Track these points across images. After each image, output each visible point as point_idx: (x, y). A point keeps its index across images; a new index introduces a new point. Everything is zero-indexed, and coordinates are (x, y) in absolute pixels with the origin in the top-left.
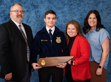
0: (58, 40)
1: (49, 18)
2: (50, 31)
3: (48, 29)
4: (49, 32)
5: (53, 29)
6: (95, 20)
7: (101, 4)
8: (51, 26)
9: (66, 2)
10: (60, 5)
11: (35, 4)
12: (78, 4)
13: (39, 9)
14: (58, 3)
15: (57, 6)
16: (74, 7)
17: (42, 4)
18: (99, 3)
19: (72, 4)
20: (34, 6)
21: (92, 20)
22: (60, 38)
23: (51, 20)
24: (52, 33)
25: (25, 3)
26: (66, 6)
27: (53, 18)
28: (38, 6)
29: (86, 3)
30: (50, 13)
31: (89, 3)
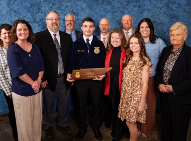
0: (97, 51)
1: (86, 26)
2: (88, 40)
3: (85, 38)
4: (86, 42)
5: (91, 38)
6: (148, 29)
7: (146, 11)
8: (88, 35)
9: (109, 10)
10: (102, 12)
11: (75, 11)
12: (121, 12)
13: (80, 17)
14: (100, 10)
15: (99, 13)
16: (117, 15)
17: (83, 11)
18: (144, 10)
19: (115, 12)
20: (74, 13)
21: (144, 29)
22: (98, 48)
23: (88, 28)
24: (90, 42)
25: (64, 10)
26: (109, 13)
27: (90, 27)
28: (79, 13)
29: (130, 10)
30: (87, 21)
31: (134, 10)
